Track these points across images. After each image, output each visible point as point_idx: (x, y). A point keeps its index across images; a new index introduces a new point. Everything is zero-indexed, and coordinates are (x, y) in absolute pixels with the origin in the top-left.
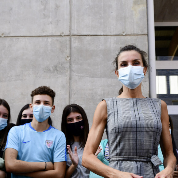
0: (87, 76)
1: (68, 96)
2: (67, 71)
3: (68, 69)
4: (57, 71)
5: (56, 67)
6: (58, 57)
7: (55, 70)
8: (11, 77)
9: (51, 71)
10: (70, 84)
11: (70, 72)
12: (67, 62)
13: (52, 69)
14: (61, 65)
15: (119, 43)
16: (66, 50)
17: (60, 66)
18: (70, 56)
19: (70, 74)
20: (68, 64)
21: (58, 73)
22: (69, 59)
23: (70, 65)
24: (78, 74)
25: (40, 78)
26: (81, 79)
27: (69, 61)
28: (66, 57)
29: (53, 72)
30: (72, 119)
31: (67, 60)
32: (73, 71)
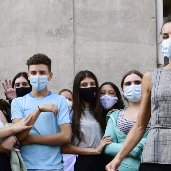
0: (92, 40)
1: (72, 61)
2: (71, 34)
3: (72, 32)
4: (60, 34)
5: (59, 30)
6: (61, 19)
7: (58, 33)
8: (12, 41)
9: (54, 34)
10: (74, 48)
11: (74, 36)
12: (71, 25)
13: (55, 33)
14: (65, 28)
15: (126, 4)
16: (70, 11)
17: (63, 29)
18: (74, 18)
19: (74, 38)
20: (72, 27)
21: (61, 37)
22: (72, 21)
23: (74, 27)
24: (82, 38)
25: (42, 42)
26: (86, 43)
27: (73, 23)
28: (70, 19)
29: (56, 36)
30: (86, 84)
31: (70, 22)
32: (77, 34)
